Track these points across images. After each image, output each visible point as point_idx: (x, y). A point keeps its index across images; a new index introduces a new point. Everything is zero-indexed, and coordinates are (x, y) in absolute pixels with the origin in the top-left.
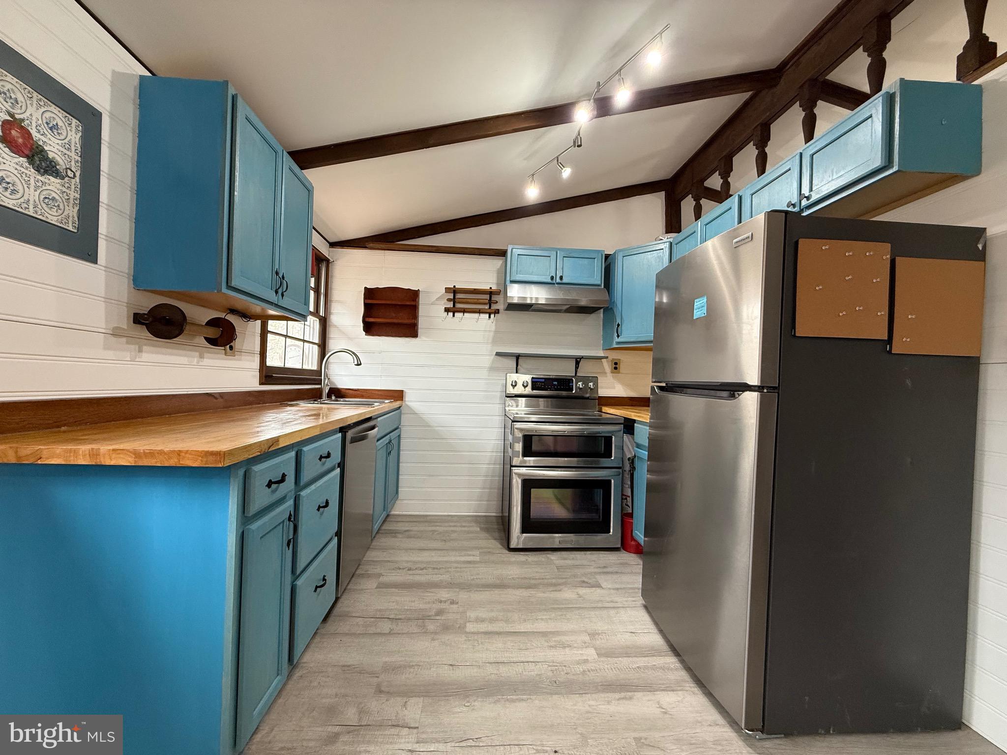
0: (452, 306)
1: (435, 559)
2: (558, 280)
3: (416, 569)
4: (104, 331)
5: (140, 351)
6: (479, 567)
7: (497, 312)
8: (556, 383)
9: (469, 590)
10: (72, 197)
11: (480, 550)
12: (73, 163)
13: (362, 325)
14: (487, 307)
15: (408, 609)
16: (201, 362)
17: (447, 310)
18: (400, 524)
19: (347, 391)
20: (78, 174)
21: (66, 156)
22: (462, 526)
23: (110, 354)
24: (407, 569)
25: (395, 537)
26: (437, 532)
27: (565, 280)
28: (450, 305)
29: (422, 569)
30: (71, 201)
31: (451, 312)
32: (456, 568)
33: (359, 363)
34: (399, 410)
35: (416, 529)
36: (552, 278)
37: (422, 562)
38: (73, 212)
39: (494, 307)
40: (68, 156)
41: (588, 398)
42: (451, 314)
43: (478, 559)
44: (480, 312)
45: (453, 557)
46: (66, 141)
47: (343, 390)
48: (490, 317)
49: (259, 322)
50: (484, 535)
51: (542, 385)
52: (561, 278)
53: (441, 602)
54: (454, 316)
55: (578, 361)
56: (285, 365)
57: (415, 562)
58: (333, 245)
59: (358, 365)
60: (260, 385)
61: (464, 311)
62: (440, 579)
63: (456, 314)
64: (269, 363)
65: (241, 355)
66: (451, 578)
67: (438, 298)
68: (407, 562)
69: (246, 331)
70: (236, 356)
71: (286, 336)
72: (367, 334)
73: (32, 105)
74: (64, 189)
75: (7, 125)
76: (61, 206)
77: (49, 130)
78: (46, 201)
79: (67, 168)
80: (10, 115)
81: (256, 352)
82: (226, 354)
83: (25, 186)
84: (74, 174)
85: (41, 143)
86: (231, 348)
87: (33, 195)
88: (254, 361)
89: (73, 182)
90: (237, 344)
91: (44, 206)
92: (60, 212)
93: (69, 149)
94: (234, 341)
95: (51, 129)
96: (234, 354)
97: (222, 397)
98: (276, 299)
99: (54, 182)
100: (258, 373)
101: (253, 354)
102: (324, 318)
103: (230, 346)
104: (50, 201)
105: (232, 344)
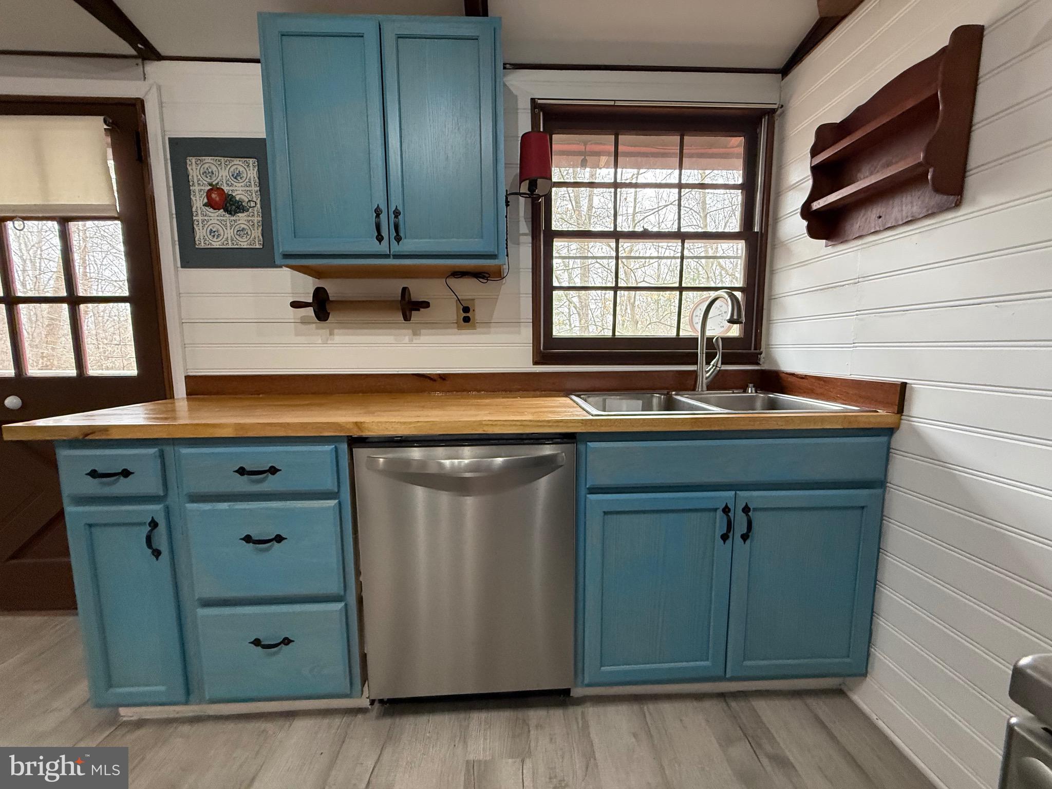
4: (293, 320)
10: (256, 222)
12: (254, 195)
13: (806, 223)
16: (416, 339)
20: (258, 202)
21: (248, 192)
23: (302, 339)
30: (256, 224)
33: (735, 317)
38: (257, 233)
40: (250, 191)
46: (247, 180)
47: (784, 377)
56: (617, 334)
58: (785, 70)
60: (533, 365)
64: (560, 330)
65: (490, 327)
69: (498, 295)
70: (478, 330)
71: (616, 289)
72: (830, 243)
73: (221, 169)
74: (250, 218)
75: (209, 193)
76: (249, 233)
77: (235, 180)
78: (239, 233)
79: (249, 201)
80: (210, 184)
81: (522, 321)
82: (460, 327)
83: (224, 229)
84: (256, 203)
85: (230, 193)
86: (467, 320)
87: (229, 233)
88: (519, 333)
89: (256, 209)
90: (479, 314)
91: (237, 237)
92: (249, 237)
93: (250, 186)
94: (471, 310)
95: (236, 178)
96: (474, 327)
97: (444, 379)
98: (383, 248)
99: (242, 216)
100: (529, 349)
101: (517, 323)
102: (759, 233)
103: (464, 317)
104: (241, 232)
105: (468, 315)
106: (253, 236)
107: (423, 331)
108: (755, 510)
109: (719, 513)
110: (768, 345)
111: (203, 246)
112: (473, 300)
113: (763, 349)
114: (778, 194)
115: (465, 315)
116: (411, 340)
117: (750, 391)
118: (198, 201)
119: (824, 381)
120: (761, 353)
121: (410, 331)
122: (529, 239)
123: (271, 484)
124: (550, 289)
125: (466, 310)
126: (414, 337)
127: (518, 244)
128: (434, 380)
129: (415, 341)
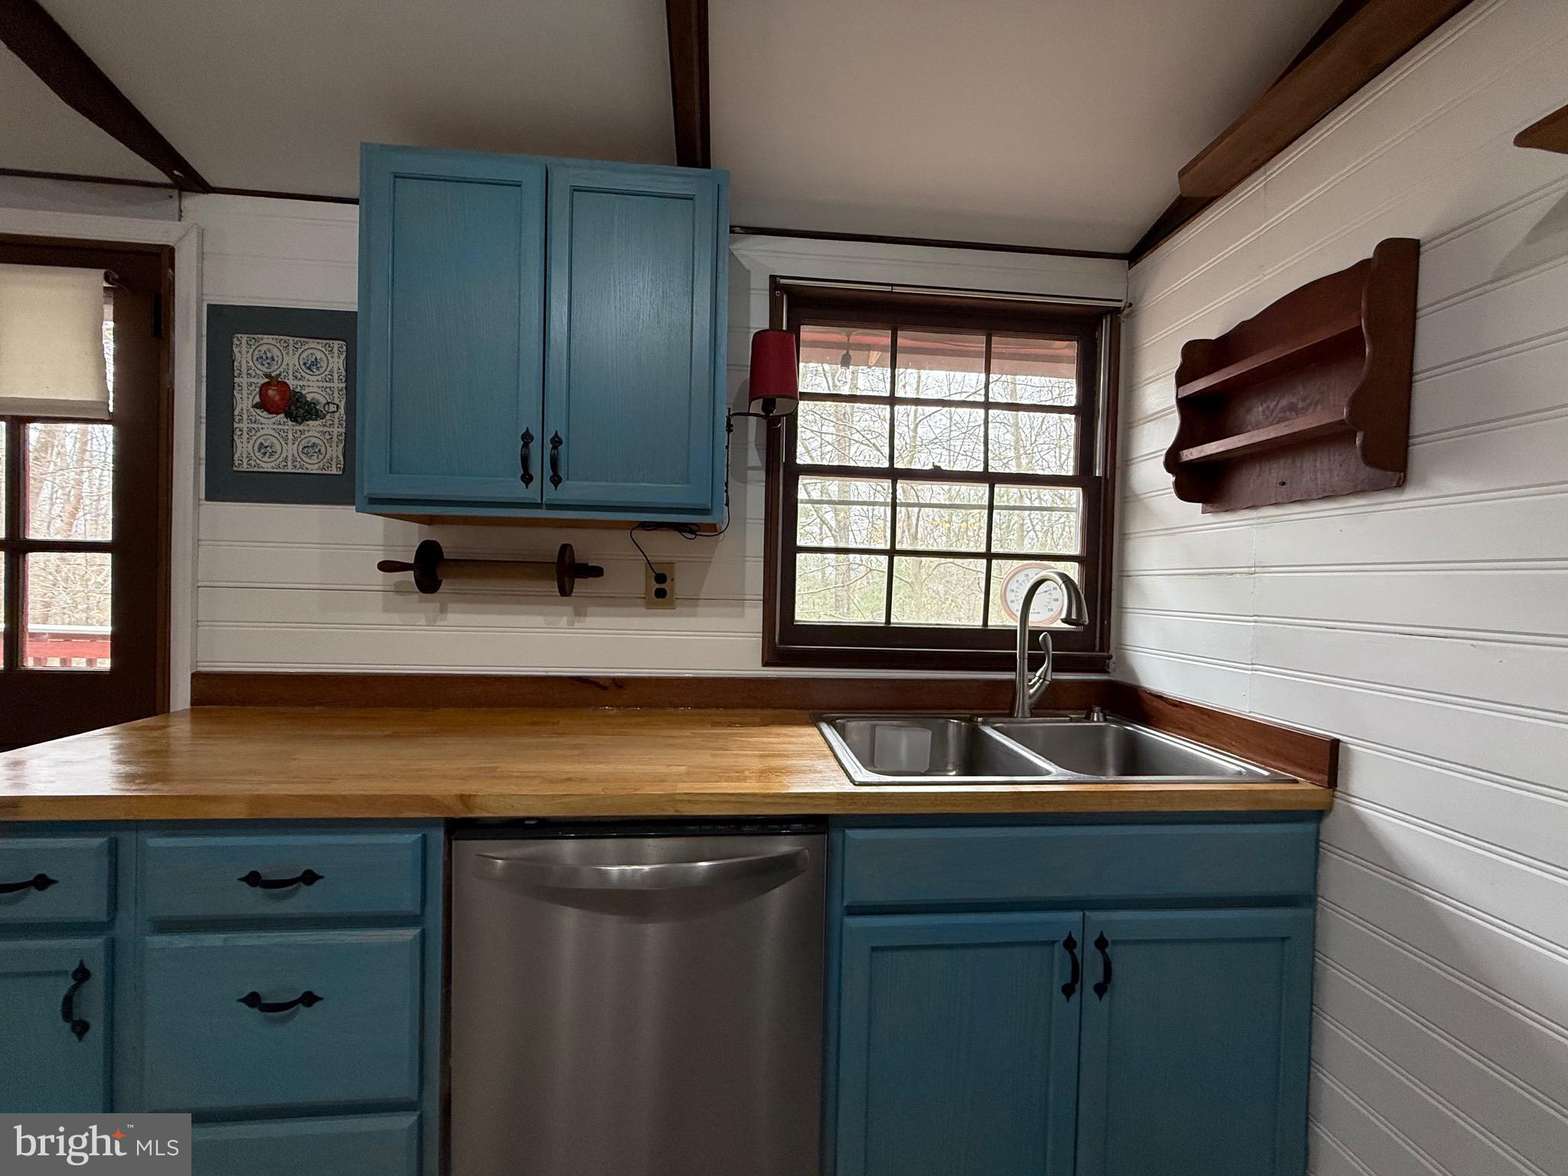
5: (444, 612)
10: (335, 434)
12: (336, 394)
16: (579, 622)
19: (1156, 703)
20: (342, 405)
30: (335, 439)
33: (1074, 617)
34: (1310, 827)
38: (336, 451)
40: (330, 388)
46: (327, 372)
47: (1144, 695)
56: (893, 620)
60: (763, 666)
65: (696, 606)
69: (712, 558)
70: (678, 610)
71: (892, 553)
72: (1208, 508)
73: (287, 353)
74: (326, 429)
75: (264, 389)
76: (323, 451)
77: (308, 371)
78: (306, 449)
79: (328, 403)
80: (267, 376)
81: (747, 597)
82: (649, 605)
83: (283, 443)
84: (338, 406)
85: (298, 390)
86: (661, 594)
87: (291, 450)
88: (742, 615)
89: (337, 415)
90: (680, 585)
91: (303, 456)
92: (321, 457)
93: (331, 380)
94: (669, 580)
95: (309, 368)
96: (671, 605)
97: (620, 687)
98: (532, 493)
99: (313, 427)
100: (757, 640)
101: (738, 601)
102: (1103, 481)
103: (657, 589)
104: (309, 449)
105: (663, 586)
106: (328, 457)
107: (590, 609)
108: (1115, 943)
109: (1059, 950)
110: (1121, 646)
111: (245, 467)
112: (671, 564)
113: (1112, 651)
114: (1129, 426)
115: (658, 586)
116: (571, 624)
117: (1095, 719)
118: (245, 399)
119: (1209, 716)
120: (1110, 657)
121: (570, 609)
122: (762, 475)
123: (303, 901)
124: (792, 550)
125: (661, 578)
126: (577, 618)
127: (746, 482)
128: (604, 688)
129: (577, 625)
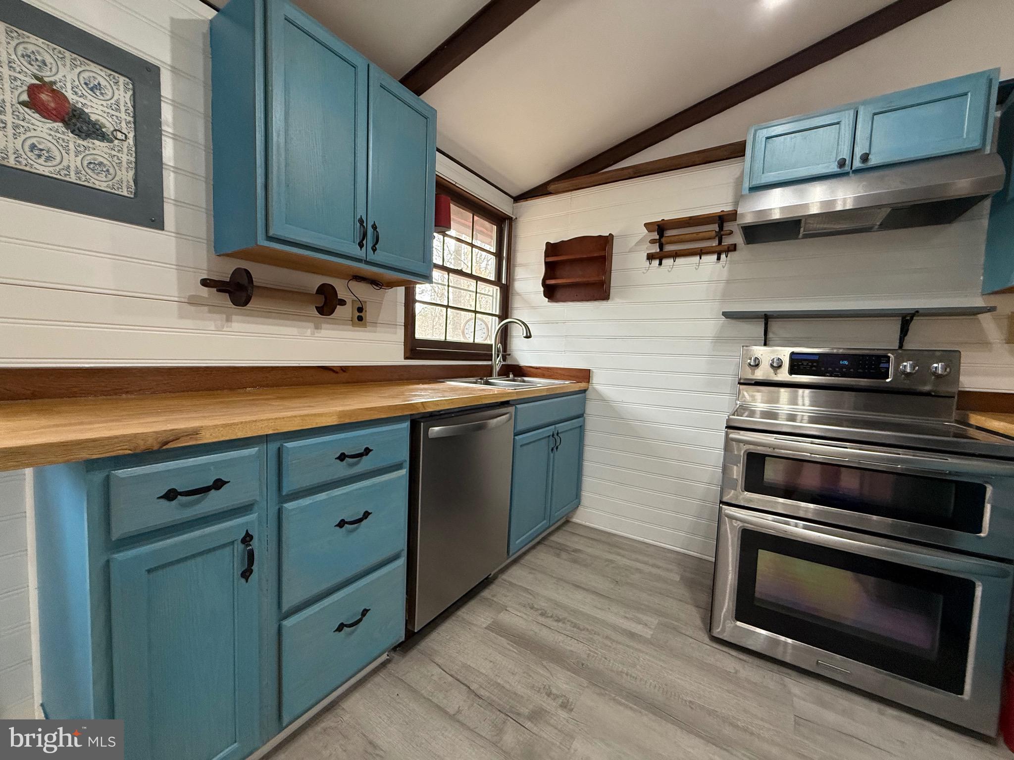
0: (658, 250)
1: (586, 609)
2: (857, 164)
3: (551, 617)
4: (176, 299)
5: (228, 320)
6: (640, 650)
7: (733, 248)
8: (846, 363)
9: (603, 691)
10: (124, 160)
11: (661, 618)
12: (123, 124)
13: (542, 289)
14: (715, 243)
15: (499, 684)
16: (318, 333)
17: (650, 257)
18: (576, 539)
19: (529, 369)
20: (131, 135)
21: (114, 117)
22: (654, 566)
23: (188, 323)
24: (540, 612)
25: (558, 556)
26: (613, 565)
27: (874, 161)
28: (655, 249)
29: (558, 620)
30: (124, 164)
31: (655, 258)
32: (607, 637)
33: (529, 335)
34: (583, 395)
35: (589, 550)
36: (842, 163)
37: (565, 608)
38: (127, 176)
39: (727, 241)
40: (117, 116)
41: (928, 394)
42: (656, 262)
43: (648, 633)
44: (701, 253)
45: (615, 617)
46: (112, 101)
47: (525, 368)
48: (719, 259)
49: (401, 290)
50: (682, 591)
51: (812, 366)
52: (865, 158)
53: (549, 694)
54: (660, 264)
55: (907, 319)
56: (447, 338)
57: (557, 604)
58: (517, 199)
59: (527, 337)
60: (405, 359)
61: (675, 255)
62: (572, 649)
63: (664, 261)
64: (419, 334)
65: (376, 327)
66: (589, 655)
67: (638, 242)
68: (549, 600)
69: (382, 301)
70: (368, 328)
71: (447, 307)
72: (550, 301)
73: (64, 65)
74: (114, 153)
76: (112, 171)
77: (89, 91)
78: (92, 166)
79: (116, 130)
81: (398, 324)
82: (353, 325)
83: (63, 152)
84: (126, 136)
85: (79, 106)
86: (360, 319)
87: (73, 161)
88: (395, 333)
89: (125, 144)
90: (369, 315)
91: (89, 171)
92: (110, 177)
93: (118, 110)
94: (364, 311)
95: (92, 89)
96: (365, 326)
97: (344, 371)
100: (402, 346)
101: (394, 325)
102: (505, 285)
103: (358, 316)
104: (96, 166)
105: (361, 314)
106: (118, 178)
107: (324, 326)
108: (562, 432)
109: (551, 437)
110: (511, 350)
112: (366, 302)
113: (509, 353)
114: (514, 266)
115: (359, 314)
116: (313, 334)
118: (8, 92)
121: (311, 325)
123: (366, 464)
124: (414, 301)
125: (360, 310)
126: (316, 331)
128: (337, 373)
129: (316, 335)
